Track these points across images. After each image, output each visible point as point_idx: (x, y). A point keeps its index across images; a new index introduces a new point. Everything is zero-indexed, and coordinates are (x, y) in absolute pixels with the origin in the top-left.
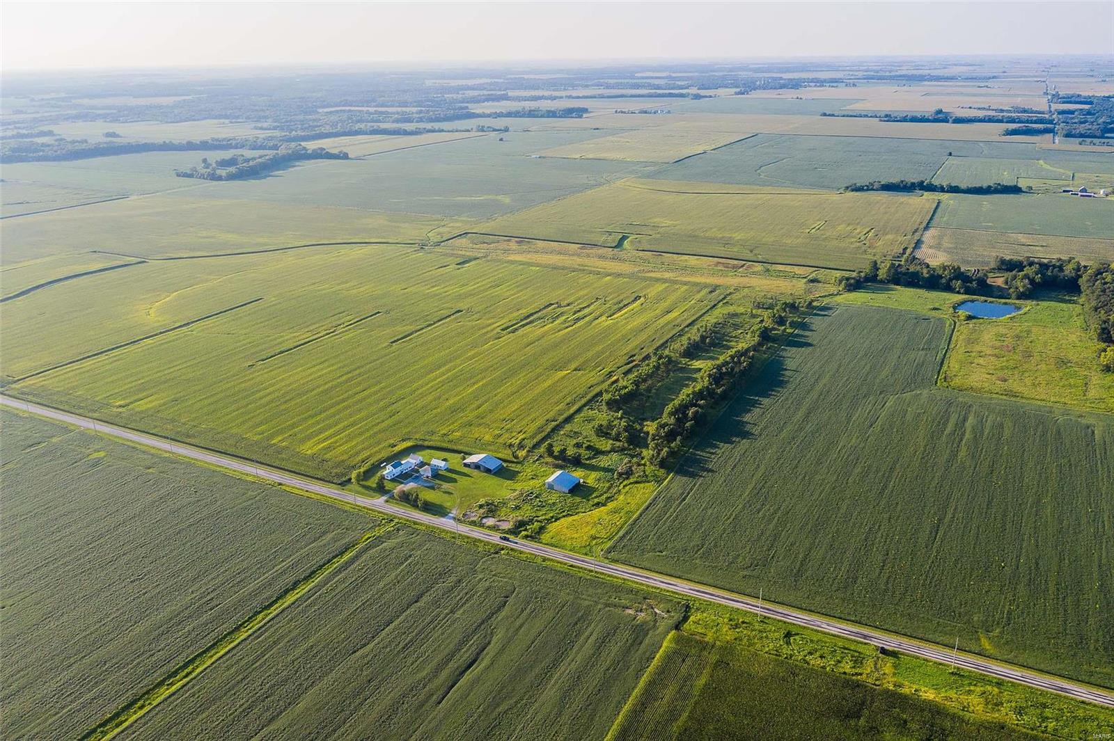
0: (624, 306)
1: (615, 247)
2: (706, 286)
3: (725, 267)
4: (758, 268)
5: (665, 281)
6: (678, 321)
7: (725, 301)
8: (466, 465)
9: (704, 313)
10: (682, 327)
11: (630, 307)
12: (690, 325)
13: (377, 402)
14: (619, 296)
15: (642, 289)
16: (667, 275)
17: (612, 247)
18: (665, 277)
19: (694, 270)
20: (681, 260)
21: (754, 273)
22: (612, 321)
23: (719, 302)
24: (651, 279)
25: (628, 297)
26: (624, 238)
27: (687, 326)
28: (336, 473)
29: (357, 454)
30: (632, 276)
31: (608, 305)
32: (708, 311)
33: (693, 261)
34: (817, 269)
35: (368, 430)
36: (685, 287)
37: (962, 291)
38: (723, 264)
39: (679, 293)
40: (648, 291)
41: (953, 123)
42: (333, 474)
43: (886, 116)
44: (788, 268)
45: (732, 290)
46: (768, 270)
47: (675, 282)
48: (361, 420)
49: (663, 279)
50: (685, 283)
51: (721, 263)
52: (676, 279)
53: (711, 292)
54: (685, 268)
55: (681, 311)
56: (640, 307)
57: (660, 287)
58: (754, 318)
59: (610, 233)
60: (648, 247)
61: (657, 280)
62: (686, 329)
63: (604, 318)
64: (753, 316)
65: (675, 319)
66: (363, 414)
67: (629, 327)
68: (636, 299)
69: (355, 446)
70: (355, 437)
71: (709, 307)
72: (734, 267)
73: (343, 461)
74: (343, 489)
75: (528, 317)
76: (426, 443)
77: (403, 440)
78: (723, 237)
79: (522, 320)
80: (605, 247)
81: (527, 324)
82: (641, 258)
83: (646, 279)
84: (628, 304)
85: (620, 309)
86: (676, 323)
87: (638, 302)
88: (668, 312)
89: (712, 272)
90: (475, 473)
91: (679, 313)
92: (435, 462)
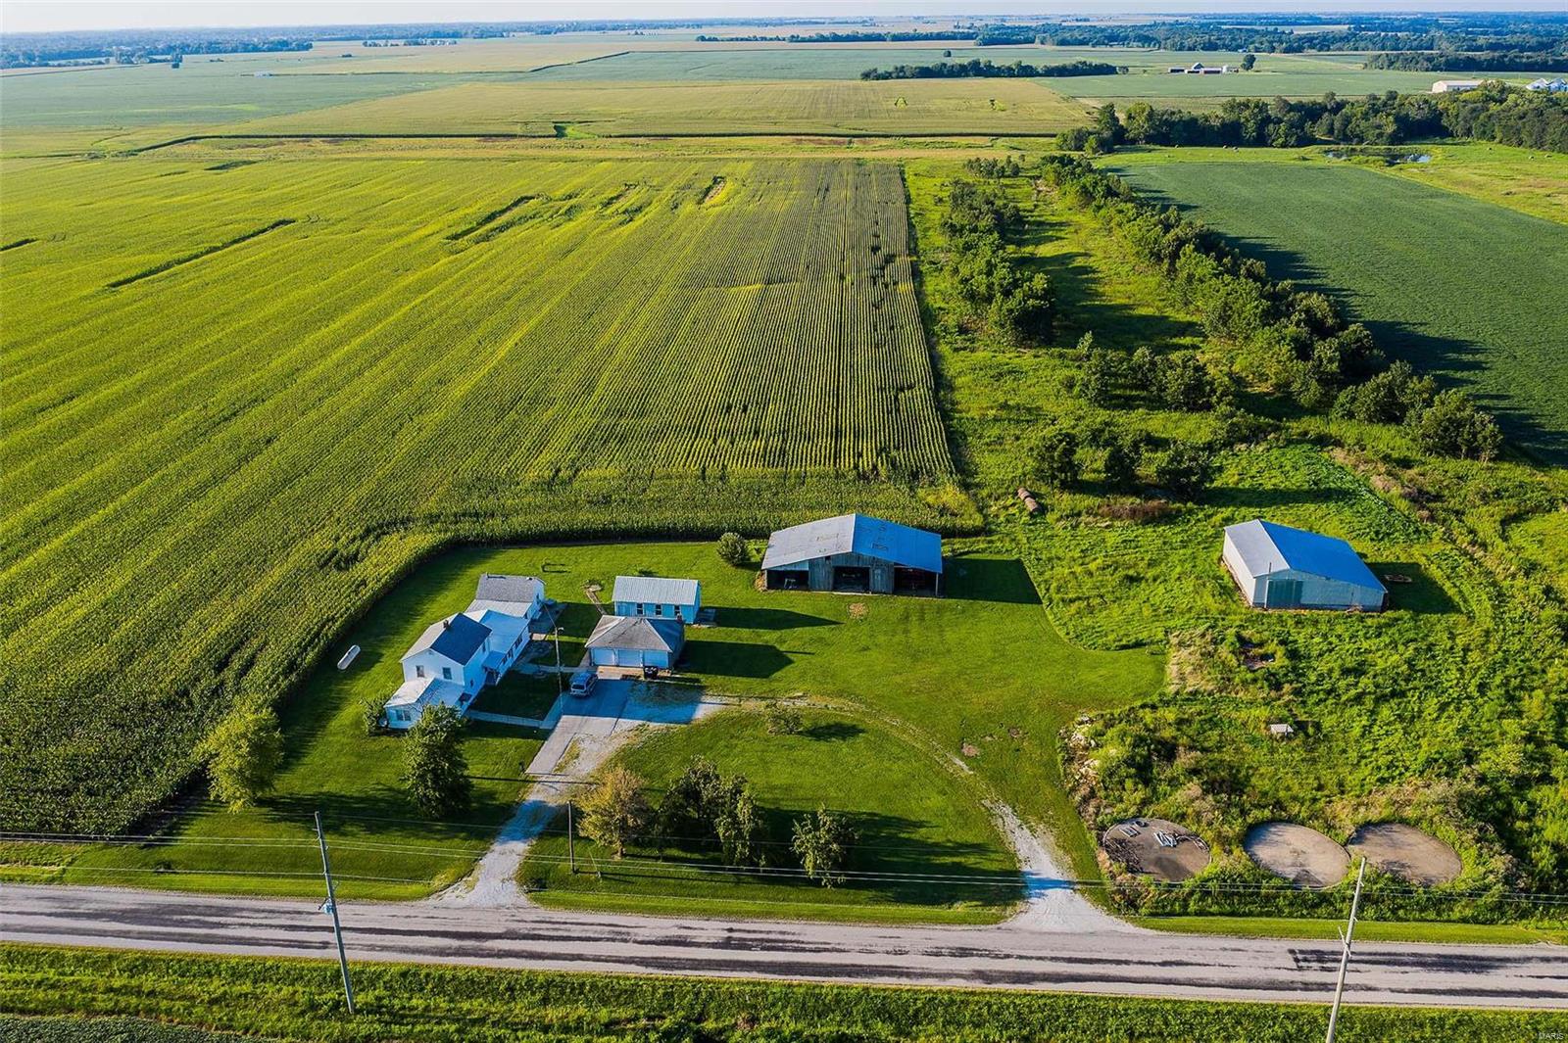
0: (709, 190)
1: (556, 136)
7: (910, 172)
8: (778, 579)
10: (898, 203)
11: (727, 190)
13: (154, 419)
17: (550, 137)
25: (695, 180)
27: (908, 203)
28: (71, 762)
29: (164, 628)
34: (994, 137)
35: (163, 520)
37: (1293, 141)
38: (810, 140)
41: (893, 40)
42: (60, 778)
43: (793, 37)
46: (907, 142)
48: (106, 490)
51: (801, 140)
57: (742, 166)
63: (688, 207)
66: (108, 465)
68: (717, 181)
69: (136, 590)
70: (114, 553)
72: (837, 143)
73: (95, 683)
74: (168, 866)
75: (491, 217)
76: (497, 526)
77: (377, 531)
78: (755, 117)
79: (481, 224)
80: (534, 137)
81: (501, 229)
84: (711, 187)
85: (706, 193)
87: (730, 184)
90: (857, 605)
92: (629, 589)
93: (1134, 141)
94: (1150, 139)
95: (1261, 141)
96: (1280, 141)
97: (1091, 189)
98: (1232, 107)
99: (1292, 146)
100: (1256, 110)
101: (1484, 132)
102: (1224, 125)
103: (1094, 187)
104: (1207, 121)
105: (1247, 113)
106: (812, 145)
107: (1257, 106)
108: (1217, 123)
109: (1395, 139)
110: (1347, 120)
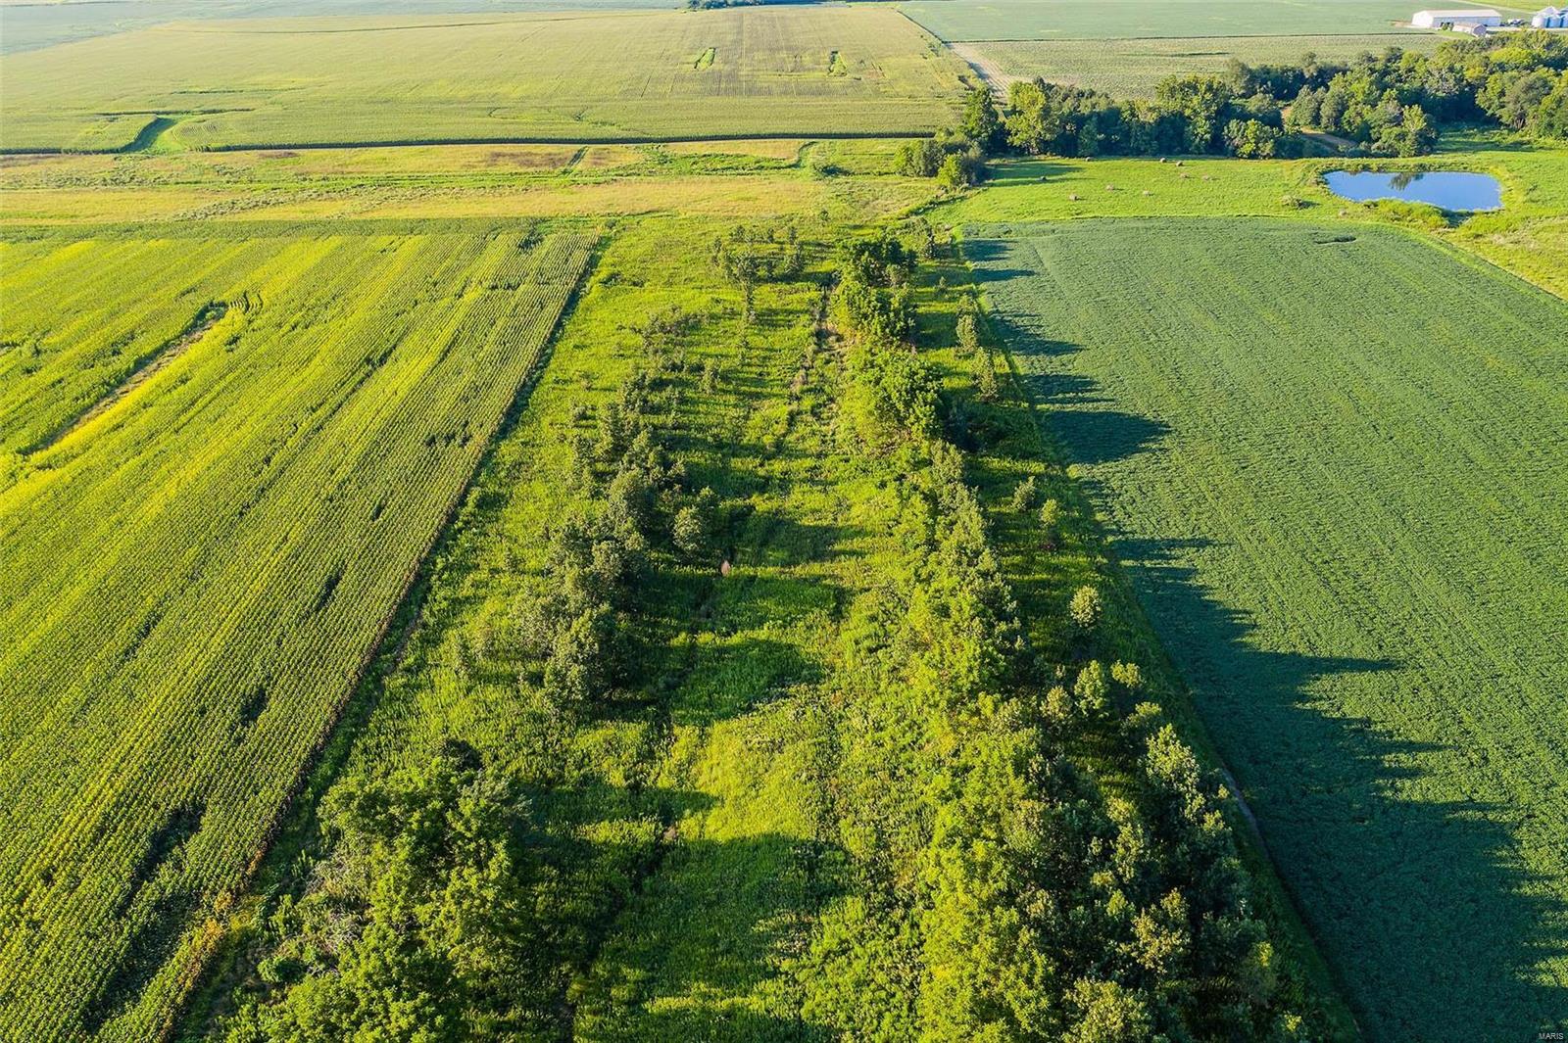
0: (141, 364)
1: (127, 149)
2: (495, 228)
3: (522, 164)
4: (629, 156)
5: (323, 229)
6: (445, 402)
7: (603, 272)
9: (552, 340)
10: (479, 438)
11: (172, 366)
12: (515, 415)
14: (113, 315)
15: (226, 271)
16: (327, 210)
17: (112, 151)
18: (322, 217)
19: (422, 185)
20: (365, 162)
21: (629, 172)
22: (49, 476)
23: (584, 277)
24: (263, 229)
25: (157, 317)
26: (159, 125)
27: (504, 432)
30: (184, 227)
31: (46, 376)
32: (559, 325)
33: (408, 160)
34: (807, 141)
36: (413, 243)
37: (1268, 148)
38: (512, 155)
39: (398, 266)
40: (258, 275)
44: (721, 147)
45: (600, 231)
46: (664, 160)
47: (366, 229)
49: (314, 224)
50: (412, 228)
51: (498, 155)
52: (368, 216)
53: (526, 245)
54: (390, 182)
55: (437, 347)
56: (224, 359)
57: (304, 256)
58: (774, 325)
59: (112, 117)
60: (245, 138)
61: (295, 229)
62: (508, 451)
64: (767, 320)
65: (423, 394)
67: (153, 507)
68: (200, 320)
71: (553, 309)
72: (553, 161)
78: (473, 97)
80: (87, 153)
82: (221, 171)
83: (240, 233)
84: (159, 351)
85: (112, 387)
86: (437, 417)
87: (216, 333)
88: (375, 361)
89: (489, 184)
91: (429, 361)
93: (1021, 151)
94: (1045, 147)
95: (1218, 147)
96: (1248, 148)
97: (900, 406)
98: (1172, 90)
99: (1267, 157)
100: (1208, 96)
101: (1551, 125)
102: (1162, 120)
103: (908, 405)
104: (1133, 115)
105: (1196, 100)
106: (510, 167)
107: (1210, 88)
108: (1151, 118)
109: (1426, 144)
110: (1342, 107)
